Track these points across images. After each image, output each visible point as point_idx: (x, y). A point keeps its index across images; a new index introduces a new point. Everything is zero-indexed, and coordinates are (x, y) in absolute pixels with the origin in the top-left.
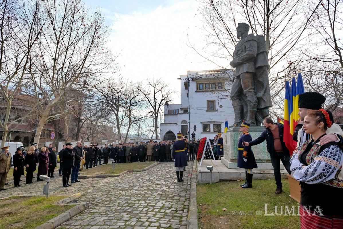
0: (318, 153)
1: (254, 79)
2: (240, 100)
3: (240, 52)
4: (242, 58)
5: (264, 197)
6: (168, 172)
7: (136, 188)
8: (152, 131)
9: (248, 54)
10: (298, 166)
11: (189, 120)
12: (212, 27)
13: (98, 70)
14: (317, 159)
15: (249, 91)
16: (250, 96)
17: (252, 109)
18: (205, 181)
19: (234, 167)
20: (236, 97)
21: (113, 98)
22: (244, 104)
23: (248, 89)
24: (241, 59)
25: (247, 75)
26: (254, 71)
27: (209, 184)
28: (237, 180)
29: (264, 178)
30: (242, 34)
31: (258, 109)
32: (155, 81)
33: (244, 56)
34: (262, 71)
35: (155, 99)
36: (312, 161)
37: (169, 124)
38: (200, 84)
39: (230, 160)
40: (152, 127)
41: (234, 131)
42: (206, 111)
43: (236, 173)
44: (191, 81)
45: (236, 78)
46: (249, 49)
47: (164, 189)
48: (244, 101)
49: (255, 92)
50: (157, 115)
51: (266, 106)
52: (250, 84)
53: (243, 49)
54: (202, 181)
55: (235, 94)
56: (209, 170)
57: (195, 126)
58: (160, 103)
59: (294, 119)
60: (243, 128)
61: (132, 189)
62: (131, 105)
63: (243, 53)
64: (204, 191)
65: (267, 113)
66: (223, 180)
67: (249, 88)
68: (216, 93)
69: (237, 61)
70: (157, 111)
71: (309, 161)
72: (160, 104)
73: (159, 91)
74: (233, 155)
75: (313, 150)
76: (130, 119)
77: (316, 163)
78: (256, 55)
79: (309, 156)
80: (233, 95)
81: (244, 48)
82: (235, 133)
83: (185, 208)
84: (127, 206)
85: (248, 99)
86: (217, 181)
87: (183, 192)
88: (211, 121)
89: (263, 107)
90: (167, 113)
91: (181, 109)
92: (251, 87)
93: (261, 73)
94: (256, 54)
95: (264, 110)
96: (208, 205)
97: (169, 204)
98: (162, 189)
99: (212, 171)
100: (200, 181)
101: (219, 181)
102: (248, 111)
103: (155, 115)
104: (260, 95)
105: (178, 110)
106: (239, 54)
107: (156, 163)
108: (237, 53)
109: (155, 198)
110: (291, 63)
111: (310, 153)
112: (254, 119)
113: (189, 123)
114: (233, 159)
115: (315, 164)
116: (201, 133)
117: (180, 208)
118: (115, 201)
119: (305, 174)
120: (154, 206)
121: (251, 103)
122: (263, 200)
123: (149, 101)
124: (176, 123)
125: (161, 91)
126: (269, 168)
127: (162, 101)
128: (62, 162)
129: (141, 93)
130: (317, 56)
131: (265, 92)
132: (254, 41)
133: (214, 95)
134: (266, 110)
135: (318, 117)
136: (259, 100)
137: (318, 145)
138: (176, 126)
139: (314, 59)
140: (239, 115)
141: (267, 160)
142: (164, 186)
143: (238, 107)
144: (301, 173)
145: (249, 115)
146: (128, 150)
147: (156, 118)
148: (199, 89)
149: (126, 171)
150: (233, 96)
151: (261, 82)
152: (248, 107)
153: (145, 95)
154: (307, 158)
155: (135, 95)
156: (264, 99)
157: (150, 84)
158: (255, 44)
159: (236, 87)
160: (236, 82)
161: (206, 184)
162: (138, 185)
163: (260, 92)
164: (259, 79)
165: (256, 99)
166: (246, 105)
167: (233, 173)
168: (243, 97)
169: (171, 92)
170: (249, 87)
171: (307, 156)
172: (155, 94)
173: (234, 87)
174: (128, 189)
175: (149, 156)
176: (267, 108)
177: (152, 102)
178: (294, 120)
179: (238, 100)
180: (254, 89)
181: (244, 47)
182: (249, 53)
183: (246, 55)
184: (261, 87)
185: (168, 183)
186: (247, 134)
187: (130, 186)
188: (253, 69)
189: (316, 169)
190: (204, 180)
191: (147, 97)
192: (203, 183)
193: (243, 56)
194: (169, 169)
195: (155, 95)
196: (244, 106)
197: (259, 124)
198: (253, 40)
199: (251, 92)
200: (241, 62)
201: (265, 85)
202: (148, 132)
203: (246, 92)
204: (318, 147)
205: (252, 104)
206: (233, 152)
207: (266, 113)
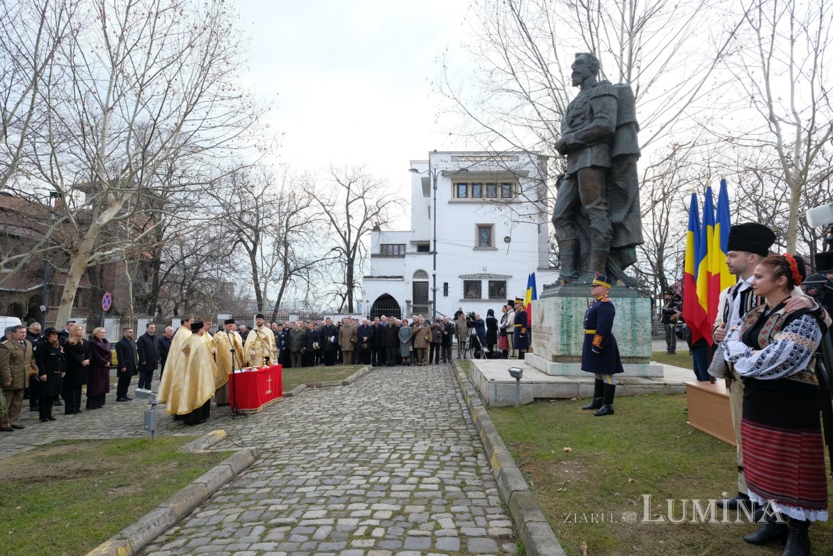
0: (781, 328)
1: (606, 183)
2: (573, 226)
3: (578, 121)
4: (584, 133)
5: (638, 426)
6: (407, 386)
7: (347, 419)
8: (341, 295)
9: (598, 126)
10: (743, 352)
11: (435, 269)
12: (502, 50)
13: (217, 141)
14: (779, 337)
15: (596, 209)
16: (597, 220)
17: (600, 249)
18: (504, 400)
19: (560, 373)
20: (564, 221)
21: (243, 212)
22: (582, 237)
23: (593, 205)
24: (580, 137)
25: (592, 173)
26: (608, 165)
27: (511, 406)
28: (570, 399)
29: (626, 394)
30: (584, 79)
31: (612, 249)
32: (350, 173)
33: (589, 129)
34: (625, 166)
35: (348, 216)
36: (769, 341)
37: (384, 277)
38: (459, 184)
39: (551, 359)
40: (340, 285)
41: (561, 295)
42: (472, 249)
43: (569, 383)
44: (440, 178)
45: (567, 179)
46: (599, 115)
47: (413, 420)
48: (582, 230)
49: (607, 211)
50: (351, 257)
51: (630, 242)
52: (598, 192)
53: (587, 113)
54: (496, 401)
55: (563, 213)
56: (515, 377)
57: (446, 285)
58: (361, 227)
59: (709, 271)
60: (598, 288)
61: (340, 421)
62: (288, 230)
63: (586, 122)
64: (508, 420)
65: (632, 257)
66: (542, 399)
67: (596, 202)
68: (502, 208)
69: (572, 141)
70: (352, 245)
71: (763, 341)
72: (359, 230)
73: (359, 198)
74: (560, 347)
75: (770, 323)
76: (286, 266)
77: (779, 343)
78: (614, 130)
79: (763, 334)
80: (558, 216)
81: (588, 111)
82: (565, 298)
83: (478, 452)
84: (352, 451)
85: (592, 226)
86: (530, 401)
87: (459, 425)
88: (484, 272)
89: (623, 244)
90: (377, 251)
91: (413, 243)
92: (600, 199)
93: (621, 170)
94: (615, 126)
95: (626, 251)
96: (529, 444)
97: (441, 445)
98: (408, 418)
99: (521, 380)
100: (493, 402)
101: (533, 400)
102: (592, 253)
103: (348, 255)
104: (619, 217)
105: (405, 245)
106: (578, 125)
107: (366, 368)
108: (572, 121)
109: (405, 436)
110: (676, 147)
111: (765, 328)
112: (604, 270)
113: (434, 276)
114: (559, 354)
115: (776, 346)
116: (461, 301)
117: (468, 452)
118: (317, 443)
119: (758, 363)
120: (410, 450)
121: (600, 236)
122: (637, 432)
123: (332, 220)
124: (401, 277)
125: (363, 197)
126: (633, 374)
127: (364, 222)
128: (145, 363)
129: (315, 202)
130: (729, 132)
131: (630, 211)
132: (612, 98)
133: (498, 212)
134: (630, 252)
135: (778, 267)
136: (617, 228)
137: (779, 315)
138: (401, 282)
139: (727, 140)
140: (571, 261)
141: (629, 357)
142: (410, 413)
143: (569, 244)
144: (749, 362)
145: (593, 261)
146: (295, 338)
147: (350, 263)
148: (458, 197)
149: (303, 386)
150: (559, 219)
151: (621, 189)
152: (592, 242)
153: (324, 206)
154: (761, 336)
155: (300, 206)
156: (628, 228)
157: (338, 180)
158: (613, 104)
159: (566, 197)
160: (567, 186)
161: (506, 407)
162: (349, 413)
163: (619, 212)
164: (617, 183)
165: (610, 227)
166: (588, 240)
167: (563, 383)
168: (581, 221)
169: (387, 199)
170: (595, 199)
171: (760, 334)
172: (348, 204)
173: (563, 198)
174: (330, 421)
175: (347, 352)
176: (632, 246)
177: (342, 223)
178: (709, 274)
179: (568, 227)
180: (606, 204)
181: (589, 108)
182: (599, 124)
183: (593, 128)
184: (622, 200)
185: (416, 408)
186: (606, 300)
187: (332, 414)
188: (607, 159)
189: (779, 353)
190: (501, 399)
191: (328, 212)
192: (499, 405)
193: (586, 130)
194: (406, 381)
195: (350, 206)
196: (581, 241)
197: (613, 281)
198: (609, 95)
199: (601, 210)
200: (582, 142)
201: (631, 197)
202: (331, 296)
203: (588, 210)
204: (779, 318)
205: (601, 238)
206: (560, 340)
207: (629, 258)
